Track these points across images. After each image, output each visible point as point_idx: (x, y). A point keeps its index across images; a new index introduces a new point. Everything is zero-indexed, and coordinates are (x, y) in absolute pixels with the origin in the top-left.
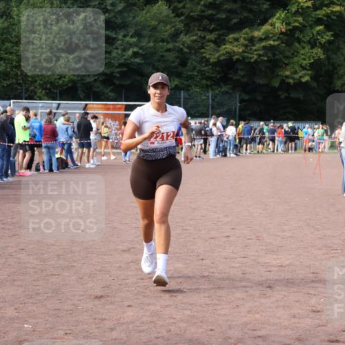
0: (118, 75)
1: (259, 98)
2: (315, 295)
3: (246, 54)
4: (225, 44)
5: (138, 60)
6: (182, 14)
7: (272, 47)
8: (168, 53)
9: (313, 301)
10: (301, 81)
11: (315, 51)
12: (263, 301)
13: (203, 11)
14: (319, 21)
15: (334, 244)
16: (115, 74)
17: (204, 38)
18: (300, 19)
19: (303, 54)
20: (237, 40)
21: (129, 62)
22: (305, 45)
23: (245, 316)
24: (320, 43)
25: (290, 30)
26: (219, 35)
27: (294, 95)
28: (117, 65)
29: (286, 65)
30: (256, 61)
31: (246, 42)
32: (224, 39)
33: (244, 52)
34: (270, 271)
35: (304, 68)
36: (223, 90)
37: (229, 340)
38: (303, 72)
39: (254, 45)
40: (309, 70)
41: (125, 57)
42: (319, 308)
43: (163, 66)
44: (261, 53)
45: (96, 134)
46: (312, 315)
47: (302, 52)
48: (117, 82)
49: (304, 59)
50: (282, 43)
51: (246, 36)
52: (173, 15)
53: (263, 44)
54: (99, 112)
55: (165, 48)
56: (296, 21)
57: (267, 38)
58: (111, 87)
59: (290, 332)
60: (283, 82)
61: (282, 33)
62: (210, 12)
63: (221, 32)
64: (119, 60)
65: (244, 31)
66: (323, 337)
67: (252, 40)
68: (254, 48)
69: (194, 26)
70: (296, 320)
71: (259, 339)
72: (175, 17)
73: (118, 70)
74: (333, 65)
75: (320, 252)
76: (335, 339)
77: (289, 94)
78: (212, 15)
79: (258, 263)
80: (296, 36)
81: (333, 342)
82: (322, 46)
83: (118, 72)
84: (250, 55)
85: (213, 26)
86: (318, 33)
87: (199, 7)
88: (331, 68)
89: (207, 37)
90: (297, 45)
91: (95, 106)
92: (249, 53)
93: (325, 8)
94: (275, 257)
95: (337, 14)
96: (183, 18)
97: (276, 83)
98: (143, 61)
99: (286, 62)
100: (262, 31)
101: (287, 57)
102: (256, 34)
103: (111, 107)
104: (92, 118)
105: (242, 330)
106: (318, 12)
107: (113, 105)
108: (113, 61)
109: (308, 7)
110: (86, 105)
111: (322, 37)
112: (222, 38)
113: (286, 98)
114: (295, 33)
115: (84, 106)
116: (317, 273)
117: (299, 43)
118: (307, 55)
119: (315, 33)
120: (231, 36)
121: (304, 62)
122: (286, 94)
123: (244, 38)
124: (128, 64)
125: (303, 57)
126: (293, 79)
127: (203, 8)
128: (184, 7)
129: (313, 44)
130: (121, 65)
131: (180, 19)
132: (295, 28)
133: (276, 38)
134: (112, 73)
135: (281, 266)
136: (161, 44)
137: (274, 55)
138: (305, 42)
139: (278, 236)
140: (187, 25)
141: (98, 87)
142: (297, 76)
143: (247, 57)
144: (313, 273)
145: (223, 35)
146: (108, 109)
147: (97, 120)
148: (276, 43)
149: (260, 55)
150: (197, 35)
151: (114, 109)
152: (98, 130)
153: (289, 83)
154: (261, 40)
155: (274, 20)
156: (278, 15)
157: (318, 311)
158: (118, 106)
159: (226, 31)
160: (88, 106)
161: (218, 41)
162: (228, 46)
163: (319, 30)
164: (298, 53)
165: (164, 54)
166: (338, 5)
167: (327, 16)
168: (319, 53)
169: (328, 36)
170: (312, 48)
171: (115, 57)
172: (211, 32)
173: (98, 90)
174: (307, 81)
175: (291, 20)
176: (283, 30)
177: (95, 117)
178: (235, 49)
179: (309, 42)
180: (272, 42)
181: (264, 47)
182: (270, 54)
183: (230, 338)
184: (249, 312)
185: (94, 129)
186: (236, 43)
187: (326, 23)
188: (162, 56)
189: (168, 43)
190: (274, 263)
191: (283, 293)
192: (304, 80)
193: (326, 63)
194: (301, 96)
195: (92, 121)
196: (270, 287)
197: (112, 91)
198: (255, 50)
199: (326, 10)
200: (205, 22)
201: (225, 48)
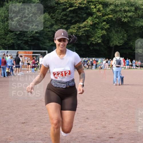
0: (30, 41)
1: (83, 49)
2: (104, 121)
3: (77, 33)
4: (70, 29)
5: (37, 35)
6: (54, 18)
7: (87, 30)
8: (49, 33)
9: (103, 123)
10: (98, 43)
11: (103, 31)
12: (85, 123)
13: (62, 17)
14: (104, 21)
15: (111, 102)
16: (29, 40)
17: (62, 27)
18: (98, 20)
19: (98, 33)
20: (74, 27)
21: (34, 35)
22: (99, 30)
23: (79, 129)
24: (105, 28)
25: (94, 24)
26: (68, 26)
27: (95, 48)
28: (29, 37)
29: (92, 37)
30: (81, 35)
31: (77, 28)
32: (70, 28)
33: (77, 32)
34: (87, 113)
35: (98, 37)
36: (69, 46)
37: (73, 138)
38: (99, 39)
39: (80, 30)
40: (100, 38)
41: (33, 34)
42: (105, 126)
43: (47, 37)
44: (83, 32)
45: (21, 62)
46: (103, 128)
47: (98, 32)
48: (30, 43)
49: (99, 34)
50: (91, 29)
51: (77, 26)
52: (51, 18)
53: (84, 29)
54: (23, 54)
55: (48, 31)
56: (96, 21)
57: (85, 27)
58: (27, 45)
59: (95, 135)
60: (91, 43)
61: (91, 25)
62: (64, 18)
63: (68, 25)
64: (30, 35)
65: (77, 24)
66: (107, 136)
67: (80, 28)
68: (80, 31)
69: (58, 22)
70: (97, 130)
71: (84, 137)
72: (51, 19)
73: (30, 39)
74: (110, 37)
75: (106, 105)
76: (111, 137)
77: (94, 47)
78: (65, 18)
79: (83, 110)
80: (96, 26)
81: (111, 138)
82: (106, 30)
83: (30, 40)
84: (79, 33)
85: (65, 23)
86: (104, 25)
87: (61, 16)
88: (109, 38)
89: (63, 27)
90: (96, 29)
91: (21, 52)
92: (78, 32)
93: (106, 16)
94: (89, 107)
95: (111, 18)
96: (55, 19)
97: (89, 43)
98: (39, 35)
100: (83, 24)
101: (93, 34)
102: (81, 25)
103: (27, 52)
104: (20, 57)
105: (77, 134)
106: (104, 18)
107: (28, 52)
108: (28, 35)
109: (100, 16)
110: (18, 52)
111: (105, 26)
112: (69, 27)
113: (93, 49)
114: (95, 25)
115: (17, 52)
116: (105, 113)
117: (97, 29)
119: (103, 25)
120: (72, 26)
121: (99, 35)
122: (93, 48)
123: (77, 27)
124: (33, 36)
125: (98, 34)
126: (95, 41)
127: (62, 16)
128: (55, 16)
129: (102, 29)
130: (31, 37)
131: (53, 20)
132: (96, 23)
133: (88, 27)
134: (28, 40)
135: (91, 111)
136: (46, 29)
137: (88, 33)
138: (99, 29)
139: (90, 100)
140: (56, 22)
141: (22, 45)
142: (96, 41)
143: (78, 34)
144: (103, 113)
145: (69, 26)
146: (26, 53)
147: (22, 58)
148: (89, 29)
149: (83, 33)
150: (59, 26)
151: (28, 53)
152: (22, 61)
153: (93, 43)
154: (83, 28)
155: (88, 20)
156: (89, 18)
157: (105, 127)
158: (30, 52)
159: (70, 24)
160: (19, 52)
161: (67, 28)
162: (70, 30)
163: (104, 24)
164: (97, 32)
165: (47, 33)
166: (111, 15)
167: (107, 19)
168: (104, 32)
169: (107, 26)
170: (102, 30)
171: (28, 34)
172: (65, 24)
173: (22, 46)
174: (100, 42)
175: (94, 20)
176: (91, 24)
177: (21, 56)
178: (73, 31)
179: (101, 28)
180: (87, 29)
181: (84, 30)
182: (86, 33)
183: (73, 137)
184: (80, 128)
185: (21, 61)
186: (73, 29)
187: (107, 21)
188: (47, 34)
189: (49, 29)
190: (89, 109)
191: (92, 120)
192: (99, 42)
193: (107, 36)
194: (98, 48)
195: (20, 58)
196: (87, 118)
197: (27, 47)
198: (81, 31)
199: (106, 17)
200: (63, 21)
201: (70, 31)
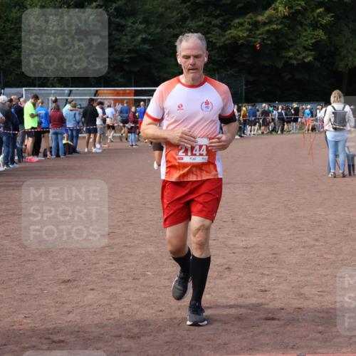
0: (128, 61)
3: (250, 39)
4: (230, 29)
5: (146, 47)
6: (188, 1)
7: (275, 31)
10: (304, 62)
11: (316, 33)
14: (320, 4)
16: (125, 60)
17: (210, 23)
18: (303, 3)
19: (305, 36)
20: (241, 24)
21: (138, 48)
22: (307, 28)
24: (321, 25)
25: (293, 13)
26: (225, 20)
27: (299, 76)
28: (126, 51)
29: (290, 46)
31: (250, 27)
32: (230, 24)
33: (248, 36)
35: (306, 49)
36: (229, 73)
38: (307, 53)
39: (258, 29)
40: (311, 50)
41: (135, 43)
44: (265, 36)
47: (304, 34)
48: (127, 69)
49: (307, 41)
50: (285, 27)
51: (250, 20)
53: (267, 28)
56: (298, 5)
57: (270, 22)
58: (122, 74)
60: (286, 64)
61: (285, 17)
63: (226, 17)
64: (128, 46)
65: (248, 16)
67: (256, 25)
68: (258, 32)
69: (201, 12)
72: (181, 3)
73: (127, 56)
74: (335, 46)
77: (293, 75)
80: (298, 19)
82: (324, 27)
83: (127, 58)
84: (253, 40)
85: (218, 12)
86: (319, 15)
89: (213, 23)
90: (299, 28)
91: (105, 92)
92: (253, 37)
96: (189, 4)
97: (280, 64)
98: (151, 48)
99: (289, 44)
100: (266, 15)
101: (291, 40)
102: (260, 18)
103: (121, 92)
107: (123, 90)
108: (123, 48)
110: (97, 91)
111: (323, 19)
112: (227, 23)
113: (290, 79)
114: (297, 17)
115: (94, 92)
117: (302, 26)
118: (309, 36)
119: (315, 15)
120: (237, 21)
121: (307, 43)
122: (290, 76)
123: (249, 24)
124: (137, 50)
125: (305, 38)
126: (296, 59)
129: (315, 26)
130: (130, 51)
131: (186, 5)
132: (298, 12)
133: (279, 22)
134: (122, 59)
136: (167, 30)
137: (277, 38)
138: (306, 25)
140: (193, 11)
141: (109, 74)
142: (300, 57)
143: (251, 42)
145: (228, 20)
146: (118, 95)
148: (280, 27)
149: (264, 39)
150: (203, 20)
151: (124, 94)
153: (292, 64)
154: (265, 24)
155: (277, 4)
158: (128, 91)
159: (231, 16)
160: (99, 92)
161: (224, 25)
162: (232, 31)
163: (319, 13)
164: (300, 35)
168: (320, 34)
169: (328, 19)
170: (314, 30)
171: (124, 43)
172: (217, 17)
173: (109, 76)
174: (310, 61)
175: (294, 4)
176: (286, 14)
178: (240, 34)
179: (311, 25)
180: (275, 26)
181: (268, 31)
182: (273, 38)
186: (240, 28)
187: (327, 5)
189: (174, 28)
192: (307, 60)
193: (329, 44)
194: (306, 76)
197: (121, 77)
198: (260, 34)
200: (211, 8)
201: (230, 33)
